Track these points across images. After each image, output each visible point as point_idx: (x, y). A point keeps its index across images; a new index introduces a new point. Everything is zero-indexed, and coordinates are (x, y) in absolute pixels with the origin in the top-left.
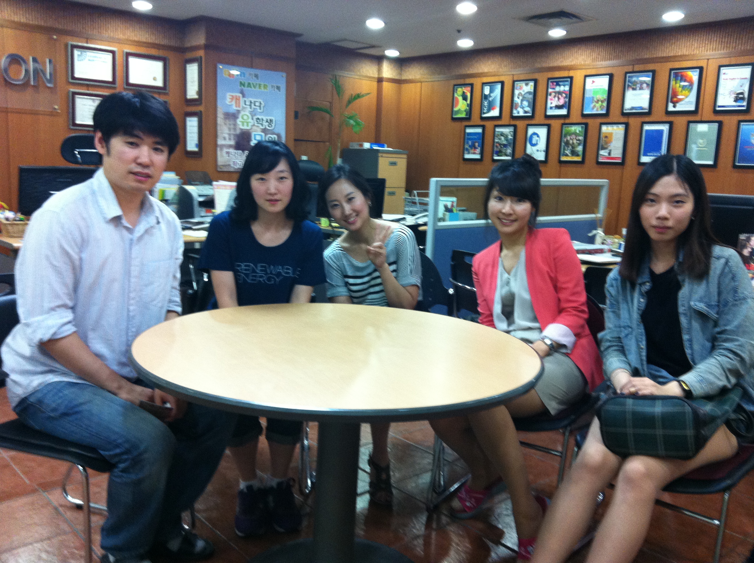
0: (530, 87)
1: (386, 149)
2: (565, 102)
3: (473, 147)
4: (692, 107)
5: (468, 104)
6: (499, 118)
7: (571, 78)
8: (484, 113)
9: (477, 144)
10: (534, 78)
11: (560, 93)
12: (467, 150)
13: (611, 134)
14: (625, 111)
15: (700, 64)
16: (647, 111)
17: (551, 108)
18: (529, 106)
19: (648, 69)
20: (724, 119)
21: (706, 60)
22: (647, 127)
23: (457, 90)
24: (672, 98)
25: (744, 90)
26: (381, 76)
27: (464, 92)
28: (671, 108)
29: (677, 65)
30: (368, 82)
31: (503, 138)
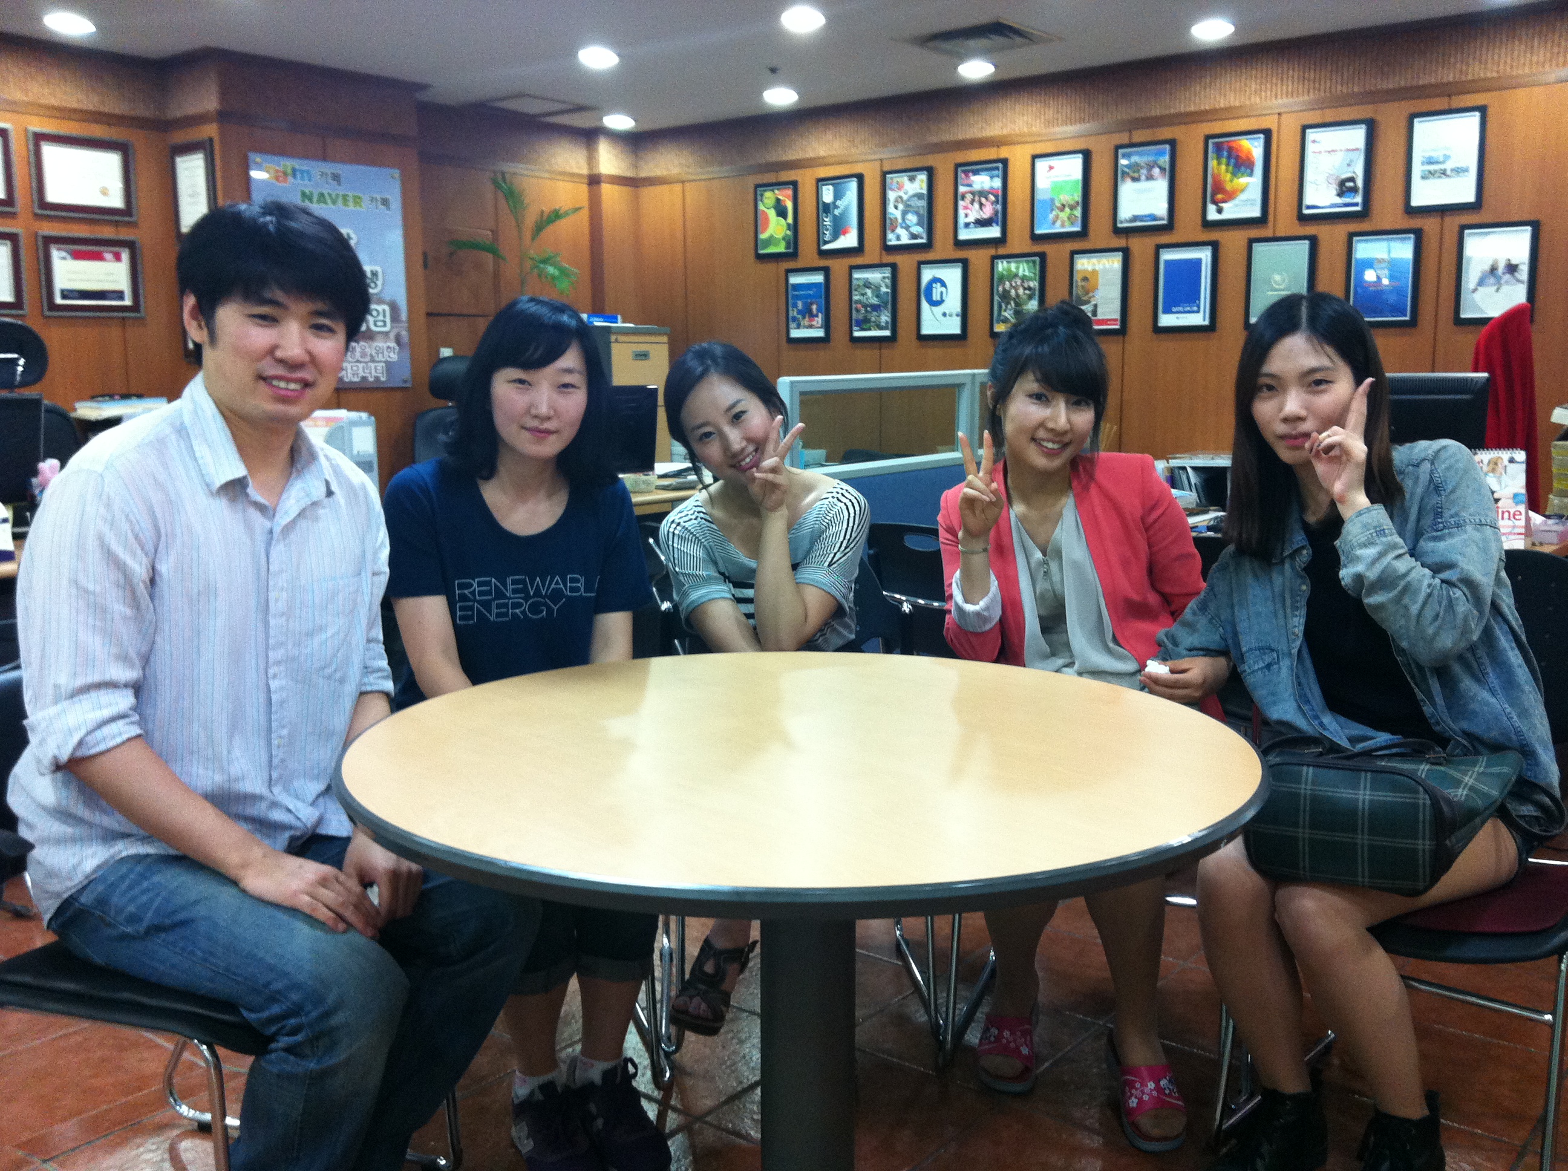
0: (920, 183)
1: (620, 324)
2: (996, 213)
3: (807, 312)
4: (1254, 211)
5: (788, 225)
6: (858, 250)
7: (1005, 162)
8: (826, 243)
9: (814, 307)
10: (926, 165)
11: (983, 194)
12: (794, 319)
13: (1094, 272)
14: (1119, 225)
15: (1265, 124)
16: (1165, 222)
17: (967, 225)
18: (919, 224)
19: (1161, 137)
20: (1322, 231)
21: (1276, 116)
22: (1167, 256)
23: (762, 195)
24: (1213, 195)
25: (1354, 172)
26: (595, 172)
27: (778, 200)
28: (1212, 215)
29: (1217, 128)
30: (569, 186)
31: (869, 292)
